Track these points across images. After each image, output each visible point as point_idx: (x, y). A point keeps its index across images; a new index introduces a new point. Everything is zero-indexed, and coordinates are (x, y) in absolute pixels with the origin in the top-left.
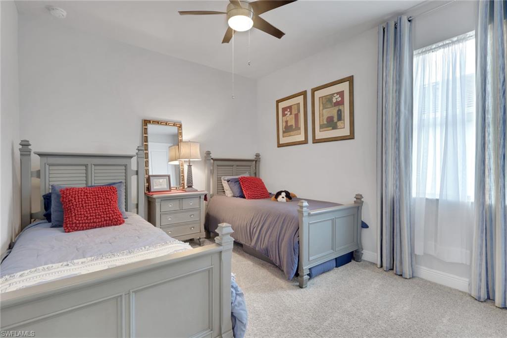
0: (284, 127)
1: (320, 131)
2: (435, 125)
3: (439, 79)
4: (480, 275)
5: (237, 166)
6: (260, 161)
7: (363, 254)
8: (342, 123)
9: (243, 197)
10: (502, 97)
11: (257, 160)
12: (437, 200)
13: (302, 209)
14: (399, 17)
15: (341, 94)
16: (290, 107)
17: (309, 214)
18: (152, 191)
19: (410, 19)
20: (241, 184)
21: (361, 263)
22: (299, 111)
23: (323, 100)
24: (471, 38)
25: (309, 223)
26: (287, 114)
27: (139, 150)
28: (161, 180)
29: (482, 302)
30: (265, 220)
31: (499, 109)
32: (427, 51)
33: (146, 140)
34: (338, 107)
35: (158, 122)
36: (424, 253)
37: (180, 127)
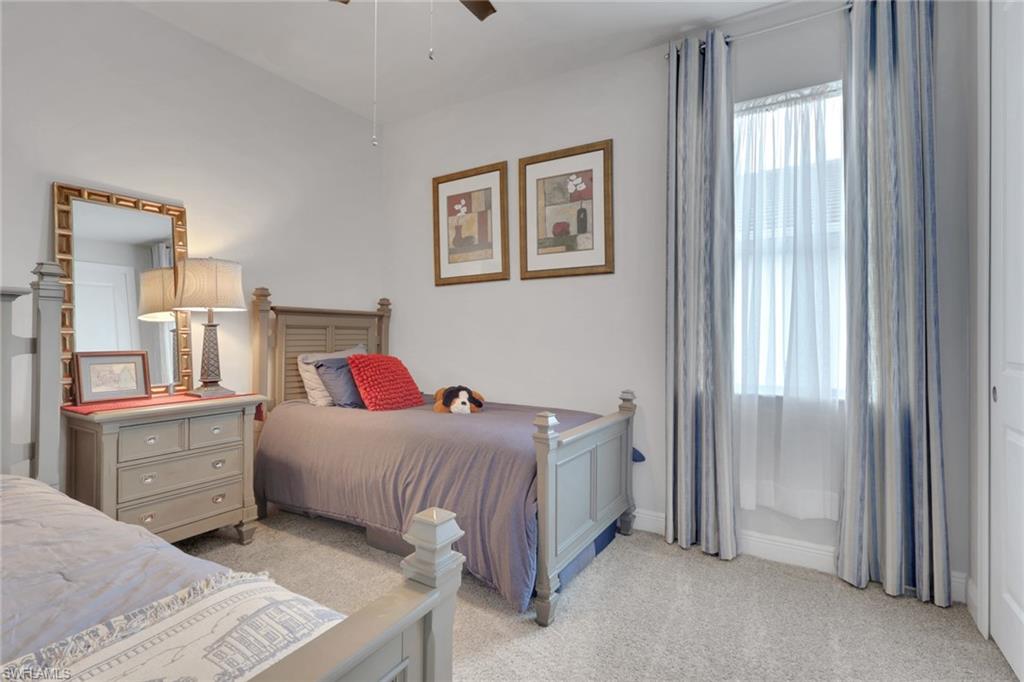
0: (451, 240)
1: (538, 254)
2: (773, 253)
3: (781, 164)
4: (861, 537)
5: (337, 328)
6: (389, 317)
7: (634, 517)
8: (587, 238)
9: (359, 404)
10: (893, 207)
11: (382, 315)
12: (779, 399)
13: (546, 432)
14: (710, 32)
15: (587, 175)
16: (468, 196)
17: (560, 444)
18: (86, 398)
19: (728, 40)
20: (354, 372)
21: (633, 537)
22: (489, 206)
23: (546, 185)
24: (835, 93)
25: (556, 466)
26: (459, 211)
27: (42, 275)
28: (118, 368)
29: (862, 589)
30: (440, 463)
31: (890, 228)
32: (757, 107)
33: (66, 245)
34: (579, 203)
35: (108, 199)
36: (758, 506)
37: (181, 216)
